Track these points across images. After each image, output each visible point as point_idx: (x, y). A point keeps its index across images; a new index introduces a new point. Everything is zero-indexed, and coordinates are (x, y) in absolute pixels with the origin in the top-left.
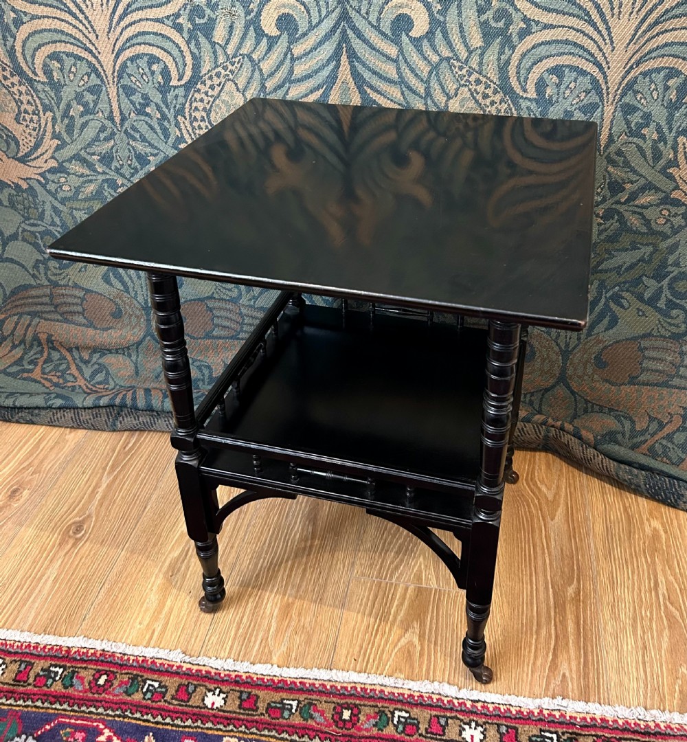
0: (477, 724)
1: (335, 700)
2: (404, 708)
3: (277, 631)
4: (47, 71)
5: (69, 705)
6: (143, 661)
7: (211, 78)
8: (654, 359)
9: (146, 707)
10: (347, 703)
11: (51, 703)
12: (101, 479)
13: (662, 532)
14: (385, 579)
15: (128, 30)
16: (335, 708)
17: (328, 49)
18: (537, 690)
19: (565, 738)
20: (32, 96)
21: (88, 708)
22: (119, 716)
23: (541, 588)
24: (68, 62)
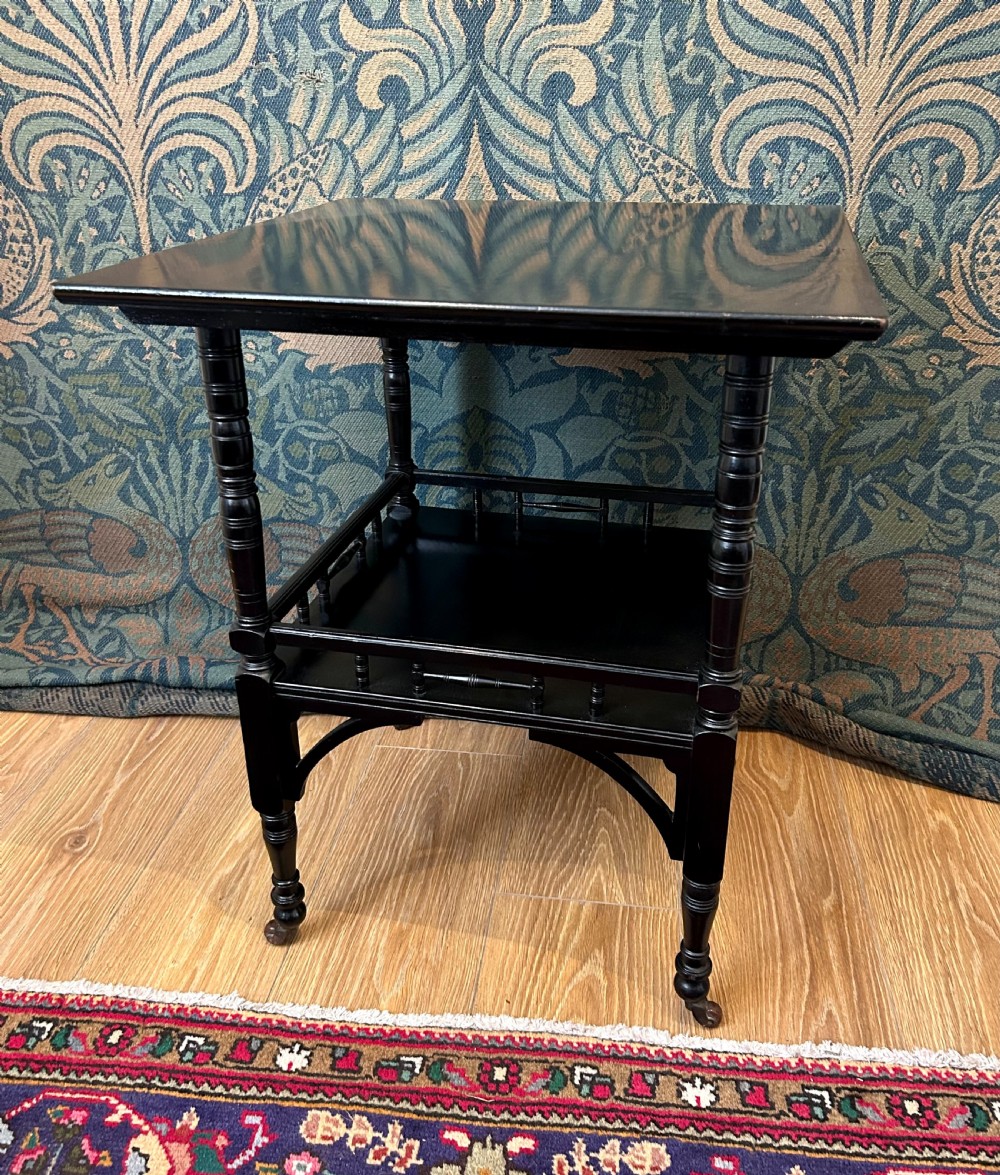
0: (704, 1081)
1: (480, 1054)
2: (588, 1062)
3: (386, 967)
4: (46, 175)
5: (61, 1073)
6: (179, 1010)
7: (283, 179)
8: (924, 586)
9: (185, 1072)
10: (499, 1058)
11: (33, 1072)
12: (112, 777)
13: (953, 827)
14: (547, 895)
15: (165, 112)
16: (481, 1065)
17: (453, 126)
18: (791, 1036)
19: (842, 1095)
20: (24, 215)
21: (91, 1076)
22: (141, 1086)
23: (783, 902)
24: (78, 161)
